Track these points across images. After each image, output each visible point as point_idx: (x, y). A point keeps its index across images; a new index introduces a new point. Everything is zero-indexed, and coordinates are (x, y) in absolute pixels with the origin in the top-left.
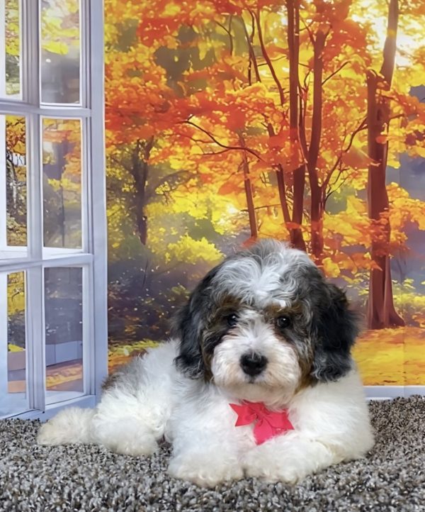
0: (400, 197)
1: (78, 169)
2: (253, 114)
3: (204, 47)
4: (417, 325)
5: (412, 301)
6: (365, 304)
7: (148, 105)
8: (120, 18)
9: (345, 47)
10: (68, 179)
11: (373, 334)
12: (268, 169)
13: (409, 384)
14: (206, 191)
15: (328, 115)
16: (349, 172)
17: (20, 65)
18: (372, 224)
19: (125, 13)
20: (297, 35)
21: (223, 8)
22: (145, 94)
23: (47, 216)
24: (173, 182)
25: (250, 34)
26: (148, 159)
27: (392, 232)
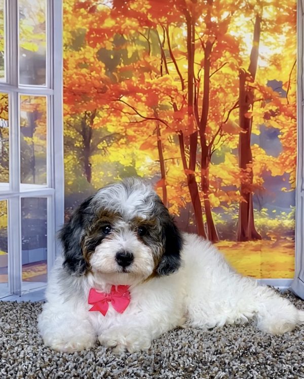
0: (260, 154)
1: (44, 130)
2: (163, 96)
3: (131, 50)
4: (269, 239)
5: (267, 223)
6: (236, 225)
7: (93, 88)
8: (74, 28)
9: (225, 52)
10: (38, 137)
11: (241, 245)
12: (173, 133)
13: (264, 278)
14: (131, 147)
15: (213, 98)
16: (227, 136)
17: (4, 57)
18: (241, 172)
19: (77, 24)
20: (193, 43)
21: (144, 23)
22: (90, 80)
23: (23, 162)
24: (109, 141)
25: (162, 41)
26: (92, 125)
27: (254, 177)
